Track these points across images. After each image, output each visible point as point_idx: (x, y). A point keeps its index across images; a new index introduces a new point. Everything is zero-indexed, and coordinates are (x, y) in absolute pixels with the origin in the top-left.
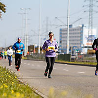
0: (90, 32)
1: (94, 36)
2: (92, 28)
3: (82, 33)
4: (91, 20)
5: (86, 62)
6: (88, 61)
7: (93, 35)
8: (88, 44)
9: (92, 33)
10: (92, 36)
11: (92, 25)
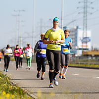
0: (85, 34)
1: (88, 38)
2: (86, 30)
3: (76, 35)
4: (85, 21)
5: (81, 64)
6: (82, 63)
7: (88, 36)
8: (82, 46)
9: (86, 35)
10: (86, 38)
11: (86, 27)
